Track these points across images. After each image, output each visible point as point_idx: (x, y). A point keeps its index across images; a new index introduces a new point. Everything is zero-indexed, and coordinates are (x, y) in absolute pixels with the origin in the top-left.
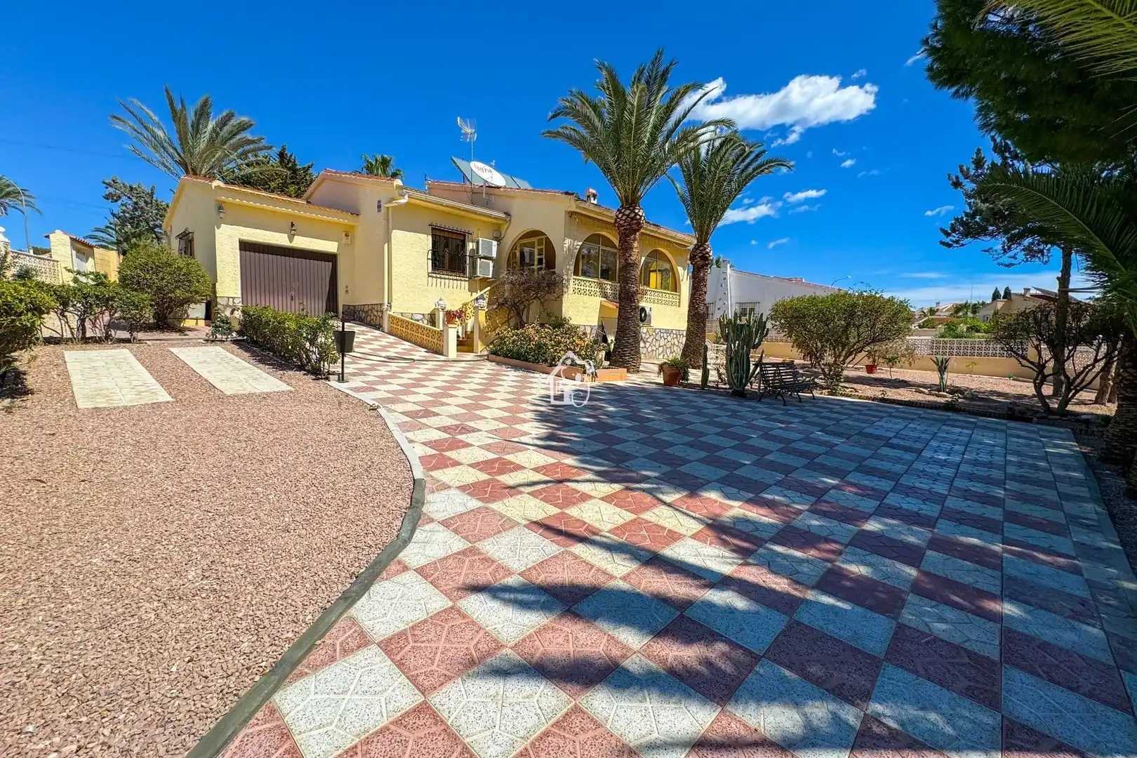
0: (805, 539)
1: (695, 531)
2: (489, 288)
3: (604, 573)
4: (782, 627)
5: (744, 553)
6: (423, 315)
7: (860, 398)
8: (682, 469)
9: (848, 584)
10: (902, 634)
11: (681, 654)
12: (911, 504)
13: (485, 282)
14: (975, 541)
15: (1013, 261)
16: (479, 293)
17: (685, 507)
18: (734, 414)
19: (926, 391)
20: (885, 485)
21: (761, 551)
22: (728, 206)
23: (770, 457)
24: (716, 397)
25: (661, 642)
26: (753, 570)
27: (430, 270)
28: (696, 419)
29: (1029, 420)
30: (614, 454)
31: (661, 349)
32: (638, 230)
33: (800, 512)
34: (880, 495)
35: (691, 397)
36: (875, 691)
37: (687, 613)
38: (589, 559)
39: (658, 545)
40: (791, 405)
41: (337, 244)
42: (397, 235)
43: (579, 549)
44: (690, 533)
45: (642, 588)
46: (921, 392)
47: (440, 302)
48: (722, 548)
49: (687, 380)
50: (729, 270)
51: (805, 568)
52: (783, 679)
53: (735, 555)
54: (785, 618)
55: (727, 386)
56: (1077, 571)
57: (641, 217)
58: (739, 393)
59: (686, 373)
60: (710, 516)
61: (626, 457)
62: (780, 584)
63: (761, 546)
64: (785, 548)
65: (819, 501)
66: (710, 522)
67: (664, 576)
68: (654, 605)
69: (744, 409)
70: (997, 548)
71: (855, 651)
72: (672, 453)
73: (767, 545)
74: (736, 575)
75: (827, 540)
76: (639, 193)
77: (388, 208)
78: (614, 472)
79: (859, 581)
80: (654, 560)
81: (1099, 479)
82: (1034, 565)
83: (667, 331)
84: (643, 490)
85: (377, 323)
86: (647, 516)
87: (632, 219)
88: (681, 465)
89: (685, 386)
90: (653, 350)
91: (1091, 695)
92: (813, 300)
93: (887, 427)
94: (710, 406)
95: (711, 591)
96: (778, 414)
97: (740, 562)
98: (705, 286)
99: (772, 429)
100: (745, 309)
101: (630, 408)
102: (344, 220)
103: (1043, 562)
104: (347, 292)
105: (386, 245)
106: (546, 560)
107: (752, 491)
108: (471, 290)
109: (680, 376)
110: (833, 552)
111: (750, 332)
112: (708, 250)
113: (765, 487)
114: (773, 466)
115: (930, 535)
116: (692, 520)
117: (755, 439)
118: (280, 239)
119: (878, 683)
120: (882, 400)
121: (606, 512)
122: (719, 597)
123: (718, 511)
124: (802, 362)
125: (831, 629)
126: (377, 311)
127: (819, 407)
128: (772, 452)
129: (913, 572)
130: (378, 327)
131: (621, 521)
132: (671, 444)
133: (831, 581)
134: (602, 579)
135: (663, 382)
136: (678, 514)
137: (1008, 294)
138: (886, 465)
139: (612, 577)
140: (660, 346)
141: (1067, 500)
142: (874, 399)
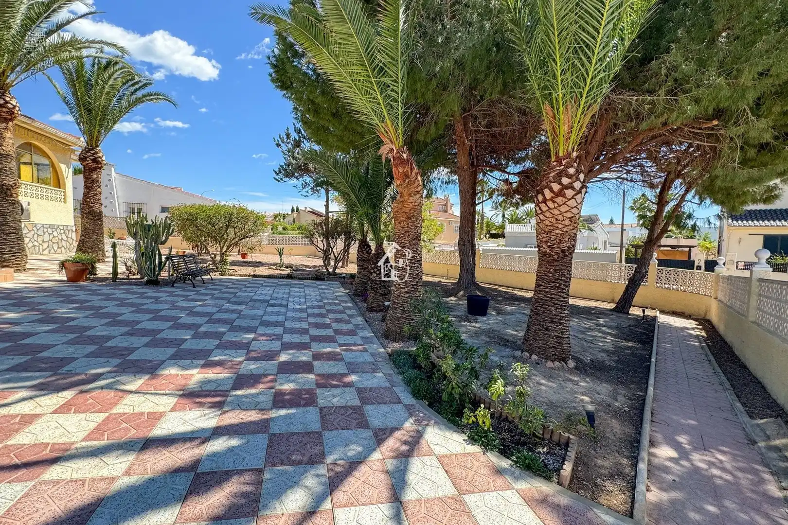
0: (252, 380)
1: (172, 405)
3: (102, 479)
4: (266, 442)
5: (218, 406)
7: (241, 276)
8: (131, 357)
9: (288, 397)
10: (324, 412)
11: (211, 501)
12: (296, 338)
14: (329, 350)
15: (307, 194)
17: (152, 388)
18: (157, 300)
19: (274, 267)
20: (279, 330)
21: (229, 399)
22: (119, 119)
23: (203, 329)
24: (134, 287)
25: (190, 504)
26: (230, 414)
28: (123, 310)
29: (323, 280)
30: (43, 363)
31: (45, 245)
32: (11, 120)
33: (241, 362)
34: (279, 337)
35: (106, 290)
36: (326, 449)
37: (201, 469)
38: (75, 476)
39: (145, 430)
40: (198, 286)
43: (54, 472)
44: (169, 408)
45: (149, 473)
46: (272, 269)
48: (201, 409)
49: (95, 274)
50: (113, 173)
51: (262, 398)
52: (283, 473)
53: (213, 410)
54: (266, 436)
55: (139, 276)
56: (365, 350)
57: (15, 107)
58: (154, 282)
59: (94, 268)
60: (180, 388)
61: (64, 361)
62: (253, 416)
63: (227, 396)
64: (244, 391)
65: (249, 352)
66: (181, 392)
67: (165, 452)
68: (168, 479)
69: (163, 294)
70: (338, 350)
71: (308, 434)
72: (114, 345)
73: (231, 393)
74: (221, 424)
75: (266, 376)
76: (8, 81)
78: (56, 380)
79: (292, 393)
80: (148, 444)
81: (357, 305)
82: (353, 353)
83: (51, 226)
84: (102, 388)
86: (118, 410)
88: (129, 354)
89: (93, 280)
90: (34, 246)
91: (391, 403)
92: (202, 208)
93: (264, 293)
94: (130, 296)
95: (210, 444)
96: (193, 296)
97: (219, 412)
98: (100, 187)
99: (194, 307)
100: (133, 209)
101: (38, 310)
103: (355, 351)
106: (14, 506)
107: (202, 358)
109: (87, 272)
110: (271, 381)
111: (158, 232)
112: (99, 155)
113: (209, 353)
114: (207, 335)
115: (311, 353)
116: (165, 397)
117: (184, 318)
119: (325, 444)
120: (254, 276)
121: (68, 423)
122: (218, 445)
123: (183, 382)
124: (192, 251)
125: (293, 429)
127: (217, 285)
128: (202, 325)
129: (312, 377)
131: (92, 426)
132: (110, 338)
133: (279, 400)
134: (102, 485)
135: (65, 279)
136: (149, 397)
137: (298, 210)
138: (274, 318)
139: (113, 479)
140: (43, 241)
141: (352, 318)
142: (249, 276)
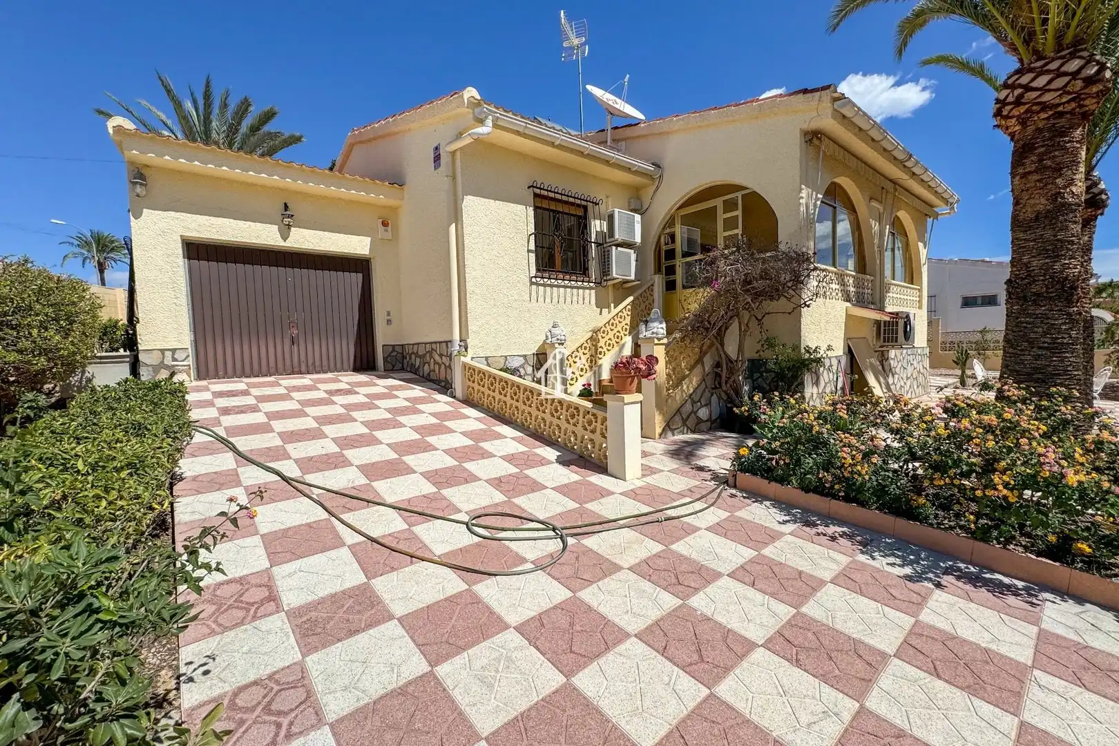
2: (631, 299)
6: (525, 356)
13: (623, 289)
16: (614, 311)
27: (533, 272)
31: (908, 384)
41: (370, 239)
42: (473, 206)
47: (554, 331)
77: (453, 153)
83: (912, 352)
85: (442, 377)
87: (1089, 81)
90: (901, 387)
102: (379, 196)
104: (389, 322)
105: (453, 227)
108: (601, 304)
118: (264, 235)
126: (441, 355)
130: (445, 387)
